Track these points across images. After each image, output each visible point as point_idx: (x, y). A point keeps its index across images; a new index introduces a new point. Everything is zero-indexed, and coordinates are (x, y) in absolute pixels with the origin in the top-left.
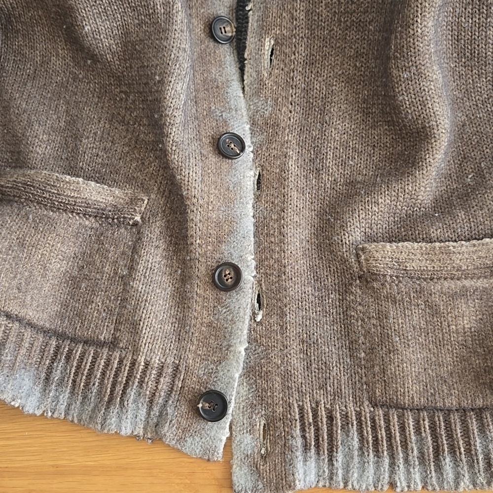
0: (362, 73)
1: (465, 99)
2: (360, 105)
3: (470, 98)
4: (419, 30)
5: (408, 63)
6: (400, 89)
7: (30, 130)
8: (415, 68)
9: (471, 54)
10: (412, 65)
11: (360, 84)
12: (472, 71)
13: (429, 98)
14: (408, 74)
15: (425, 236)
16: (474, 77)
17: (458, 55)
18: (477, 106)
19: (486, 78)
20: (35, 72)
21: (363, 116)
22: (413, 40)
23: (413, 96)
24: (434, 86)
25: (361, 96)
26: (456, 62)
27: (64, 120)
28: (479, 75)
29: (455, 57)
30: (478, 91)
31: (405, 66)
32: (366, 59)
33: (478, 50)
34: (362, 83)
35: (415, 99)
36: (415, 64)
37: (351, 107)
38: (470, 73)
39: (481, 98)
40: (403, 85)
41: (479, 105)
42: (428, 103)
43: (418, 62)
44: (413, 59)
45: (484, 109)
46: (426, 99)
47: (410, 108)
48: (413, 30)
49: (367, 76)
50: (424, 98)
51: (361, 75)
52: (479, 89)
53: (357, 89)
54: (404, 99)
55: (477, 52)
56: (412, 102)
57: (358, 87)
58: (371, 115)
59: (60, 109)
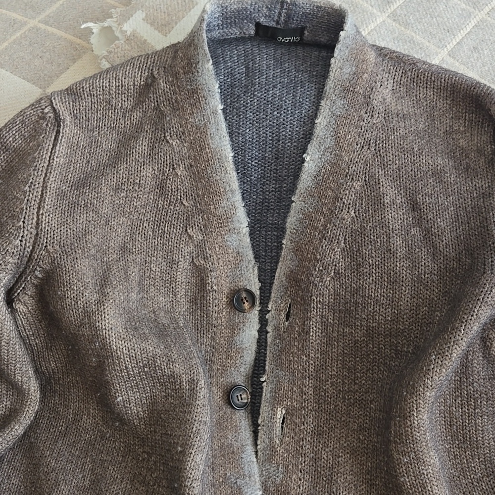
0: (366, 446)
1: (461, 477)
2: (364, 476)
3: (466, 476)
4: (416, 422)
5: (407, 449)
6: (401, 470)
7: (56, 490)
8: (414, 454)
9: (464, 438)
10: (411, 451)
11: (364, 456)
12: (465, 452)
13: (428, 481)
14: (408, 458)
16: (468, 458)
17: (452, 437)
18: (473, 484)
19: (479, 459)
20: (67, 429)
21: (368, 486)
22: (411, 429)
23: (413, 478)
24: (432, 470)
25: (365, 467)
26: (450, 443)
27: (88, 478)
28: (472, 456)
29: (449, 440)
30: (472, 470)
31: (404, 451)
32: (368, 434)
33: (470, 435)
34: (365, 455)
35: (416, 481)
36: (413, 450)
37: (356, 478)
38: (464, 454)
39: (475, 477)
40: (404, 468)
41: (475, 483)
42: (427, 486)
43: (416, 449)
44: (412, 446)
45: (480, 487)
46: (426, 482)
47: (411, 489)
48: (410, 421)
49: (370, 449)
50: (424, 481)
51: (364, 447)
52: (473, 469)
53: (361, 461)
54: (406, 480)
55: (468, 436)
56: (413, 483)
57: (362, 459)
58: (375, 487)
59: (86, 467)
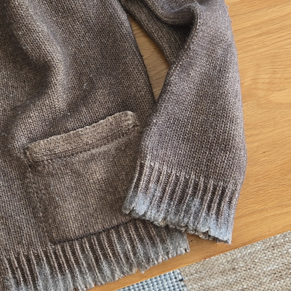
0: (4, 37)
1: (71, 38)
2: (10, 58)
3: (74, 36)
5: (20, 25)
6: (22, 42)
8: (24, 27)
9: (63, 9)
10: (22, 25)
11: (6, 45)
12: (68, 19)
13: (41, 43)
14: (22, 31)
15: (64, 129)
16: (71, 23)
17: (55, 12)
18: (80, 40)
19: (79, 22)
21: (14, 64)
22: (16, 9)
23: (31, 45)
24: (42, 35)
25: (8, 52)
26: (56, 16)
28: (74, 21)
29: (54, 14)
30: (77, 31)
31: (18, 27)
32: (3, 29)
33: (66, 6)
34: (6, 44)
35: (33, 46)
36: (23, 25)
37: (4, 61)
38: (68, 21)
39: (80, 35)
40: (23, 39)
41: (81, 39)
42: (42, 47)
43: (25, 23)
44: (21, 21)
45: (85, 41)
46: (40, 45)
47: (33, 53)
48: (13, 3)
49: (8, 38)
50: (39, 44)
51: (4, 39)
52: (77, 30)
53: (5, 48)
54: (28, 48)
55: (65, 7)
56: (32, 48)
57: (5, 47)
